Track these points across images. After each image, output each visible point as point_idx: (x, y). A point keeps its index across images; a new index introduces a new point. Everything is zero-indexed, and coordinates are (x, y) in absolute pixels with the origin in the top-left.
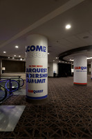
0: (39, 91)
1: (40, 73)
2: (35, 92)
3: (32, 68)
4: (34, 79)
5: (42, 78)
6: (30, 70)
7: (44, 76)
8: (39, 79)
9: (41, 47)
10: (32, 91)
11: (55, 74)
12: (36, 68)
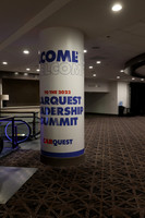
0: (63, 142)
1: (66, 105)
2: (56, 143)
3: (50, 96)
4: (54, 117)
5: (70, 116)
6: (47, 100)
7: (74, 111)
8: (65, 117)
9: (67, 52)
10: (51, 142)
11: (121, 108)
12: (58, 96)
